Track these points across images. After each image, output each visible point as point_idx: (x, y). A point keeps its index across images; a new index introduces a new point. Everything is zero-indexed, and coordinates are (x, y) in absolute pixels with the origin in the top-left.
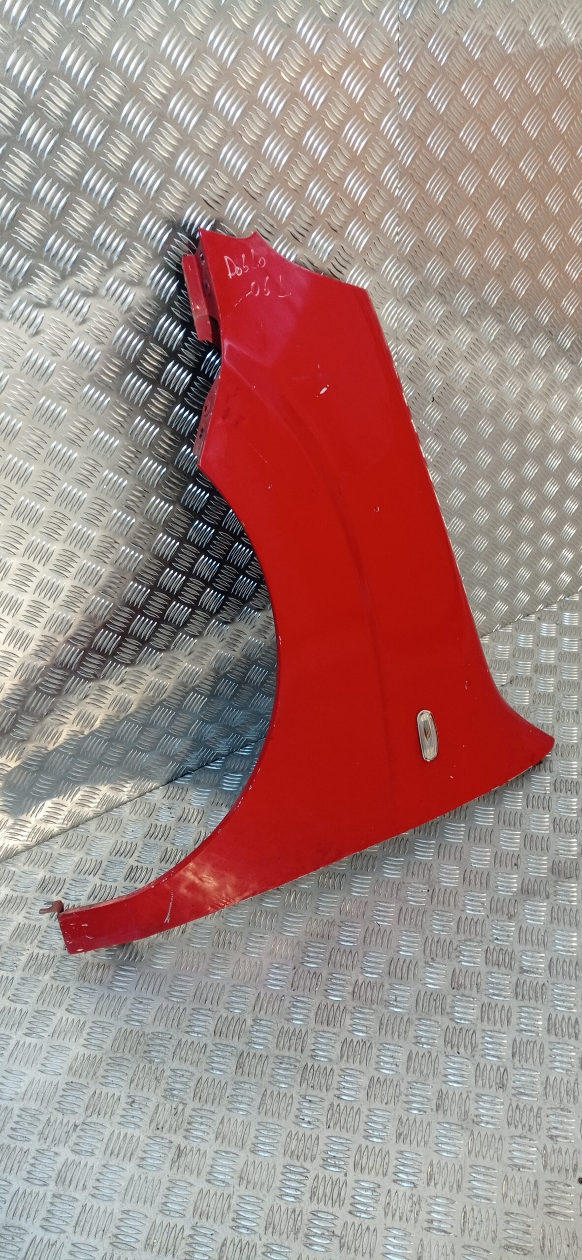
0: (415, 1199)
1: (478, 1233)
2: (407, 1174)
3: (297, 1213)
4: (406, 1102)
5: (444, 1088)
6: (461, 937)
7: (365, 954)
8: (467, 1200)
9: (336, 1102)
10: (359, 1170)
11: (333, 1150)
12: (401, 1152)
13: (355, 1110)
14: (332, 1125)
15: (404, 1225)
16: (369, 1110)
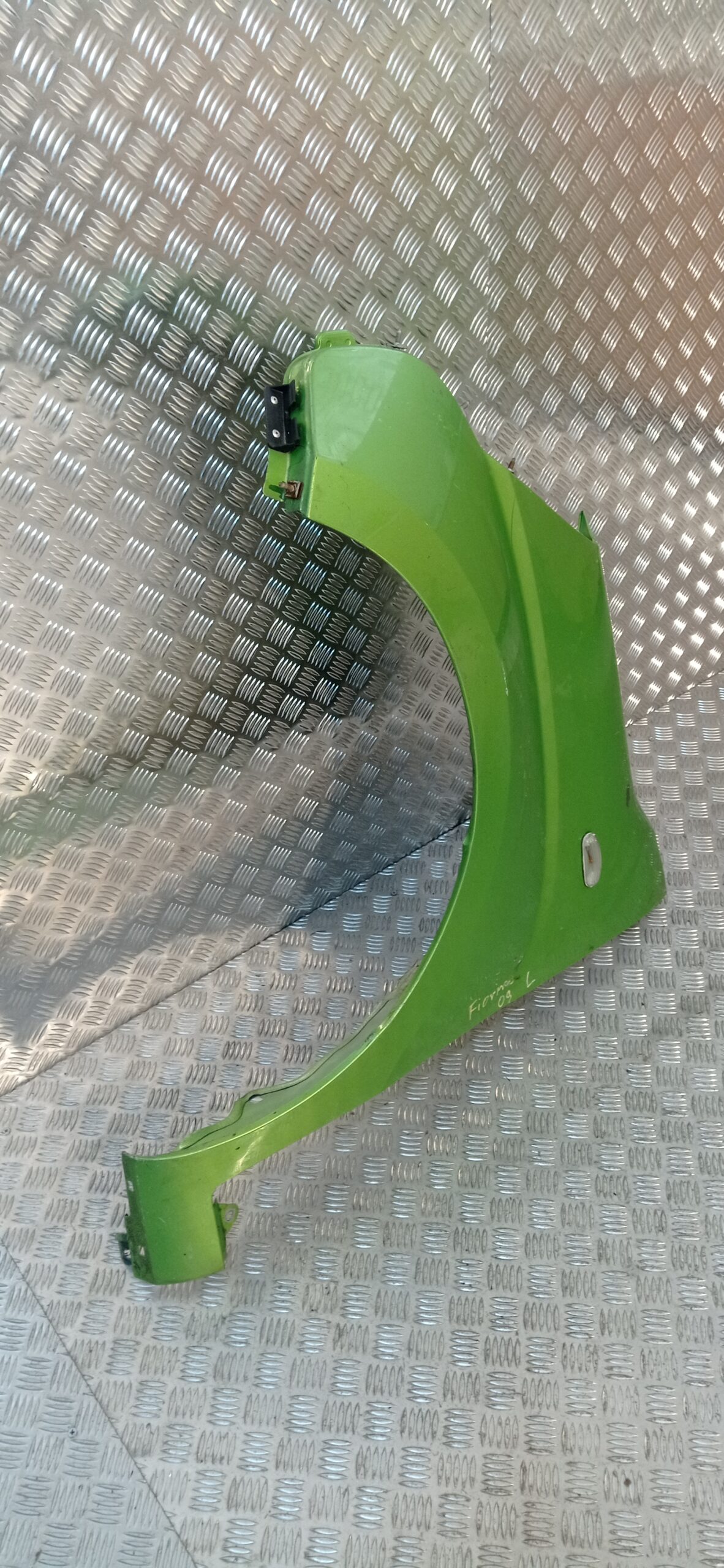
0: (591, 1349)
1: (659, 1373)
2: (579, 1325)
3: (474, 1376)
4: (567, 1255)
5: (603, 1237)
6: (597, 1084)
7: (500, 1111)
8: (644, 1344)
9: (494, 1263)
10: (529, 1328)
11: (499, 1311)
12: (569, 1305)
13: (516, 1268)
14: (494, 1286)
15: (584, 1375)
16: (530, 1267)
